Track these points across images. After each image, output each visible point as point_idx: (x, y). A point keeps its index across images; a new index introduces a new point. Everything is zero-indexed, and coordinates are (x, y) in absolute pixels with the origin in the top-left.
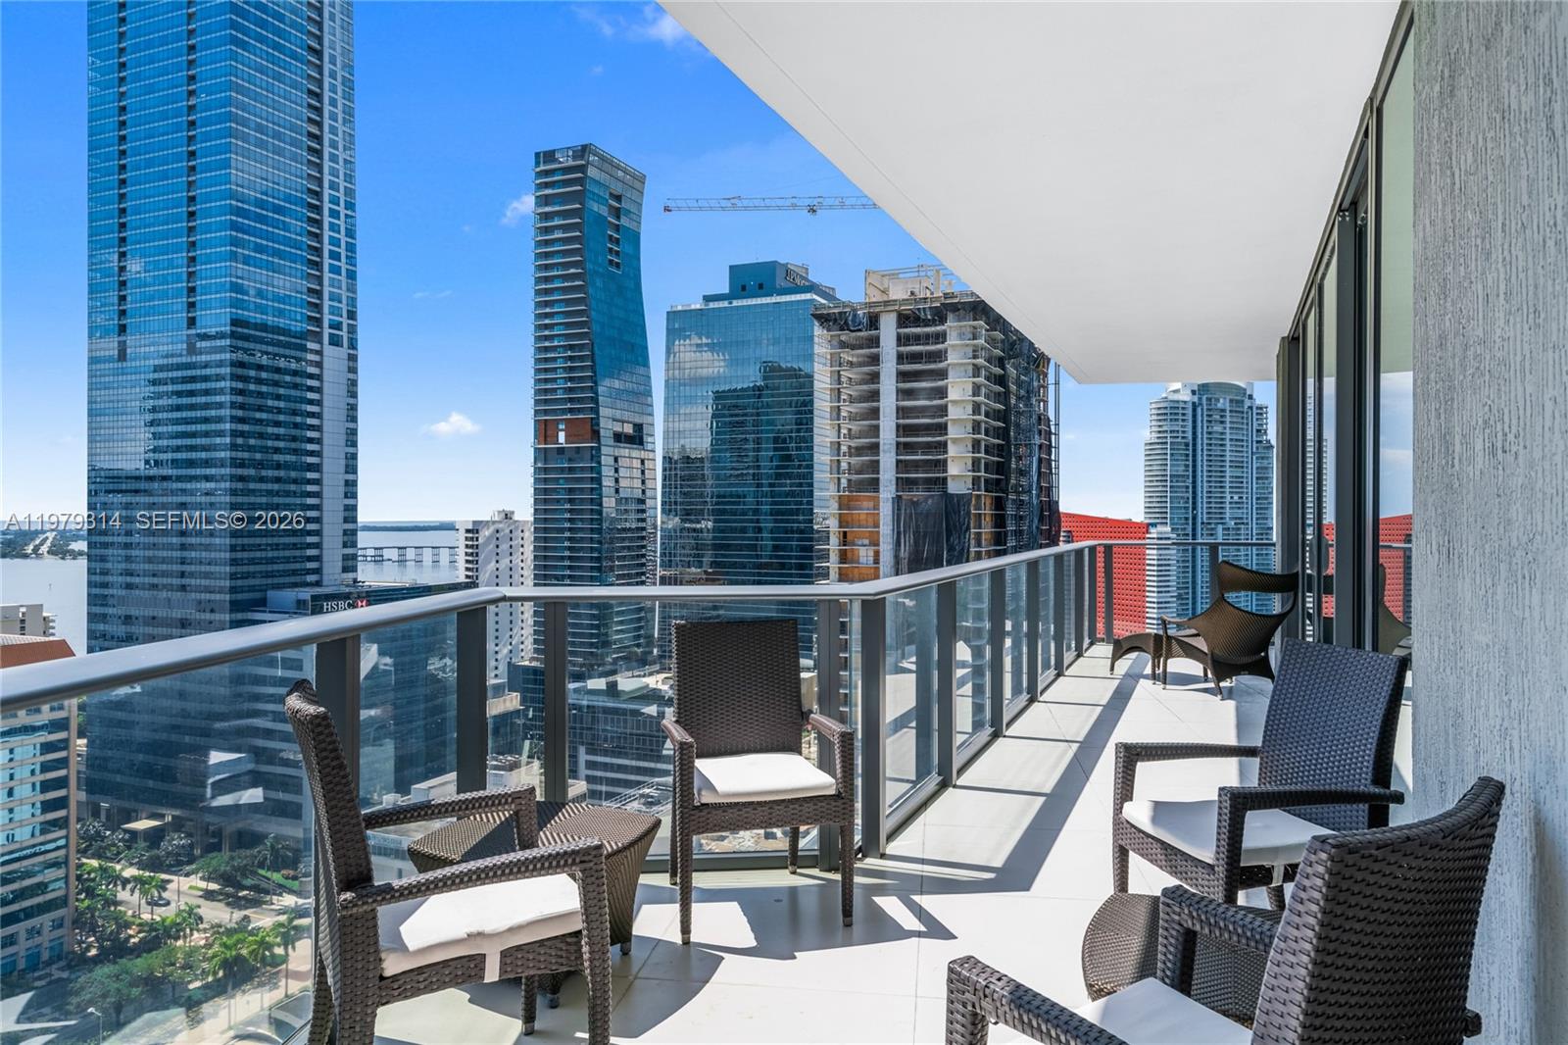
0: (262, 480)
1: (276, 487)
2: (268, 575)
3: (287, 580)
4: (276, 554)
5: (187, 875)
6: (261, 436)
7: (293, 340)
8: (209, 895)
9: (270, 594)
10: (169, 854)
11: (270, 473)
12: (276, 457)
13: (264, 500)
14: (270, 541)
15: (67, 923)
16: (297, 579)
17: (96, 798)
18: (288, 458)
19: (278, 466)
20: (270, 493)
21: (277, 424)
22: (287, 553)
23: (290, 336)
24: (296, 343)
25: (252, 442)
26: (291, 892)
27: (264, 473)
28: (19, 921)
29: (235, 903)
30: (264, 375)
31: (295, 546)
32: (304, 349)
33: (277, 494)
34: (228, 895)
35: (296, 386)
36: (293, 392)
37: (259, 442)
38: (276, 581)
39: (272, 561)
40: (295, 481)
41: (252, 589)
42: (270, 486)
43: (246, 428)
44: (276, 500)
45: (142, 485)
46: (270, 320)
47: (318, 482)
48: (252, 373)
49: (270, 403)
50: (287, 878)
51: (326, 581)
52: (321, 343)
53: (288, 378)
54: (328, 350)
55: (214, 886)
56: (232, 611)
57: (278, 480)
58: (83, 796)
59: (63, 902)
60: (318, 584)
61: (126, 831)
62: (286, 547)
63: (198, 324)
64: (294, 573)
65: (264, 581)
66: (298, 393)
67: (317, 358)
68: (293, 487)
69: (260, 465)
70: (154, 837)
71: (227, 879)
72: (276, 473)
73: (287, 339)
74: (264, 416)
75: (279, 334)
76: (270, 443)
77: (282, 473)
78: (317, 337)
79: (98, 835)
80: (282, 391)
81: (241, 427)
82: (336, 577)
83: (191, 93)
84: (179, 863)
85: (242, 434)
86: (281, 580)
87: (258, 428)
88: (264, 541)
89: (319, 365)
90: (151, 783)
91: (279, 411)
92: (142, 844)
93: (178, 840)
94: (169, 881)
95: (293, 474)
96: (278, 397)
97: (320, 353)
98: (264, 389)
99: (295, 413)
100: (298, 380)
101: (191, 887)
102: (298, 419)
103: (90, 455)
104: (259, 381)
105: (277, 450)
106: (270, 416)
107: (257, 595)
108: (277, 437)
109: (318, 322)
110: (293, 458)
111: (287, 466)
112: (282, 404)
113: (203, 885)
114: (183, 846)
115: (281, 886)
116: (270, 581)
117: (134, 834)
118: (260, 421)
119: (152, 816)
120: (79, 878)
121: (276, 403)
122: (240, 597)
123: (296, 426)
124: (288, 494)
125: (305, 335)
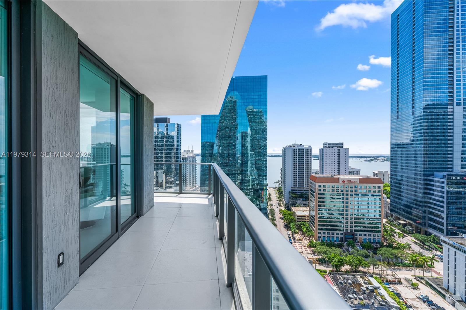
0: (433, 144)
1: (437, 145)
2: (434, 168)
3: (441, 170)
4: (437, 163)
5: (411, 237)
6: (432, 133)
7: (443, 107)
8: (416, 243)
9: (435, 173)
10: (407, 230)
11: (435, 142)
12: (437, 138)
13: (433, 149)
14: (435, 159)
15: (381, 236)
16: (444, 170)
17: (392, 213)
18: (441, 138)
19: (438, 140)
20: (436, 147)
21: (438, 129)
22: (441, 163)
23: (442, 106)
24: (444, 107)
25: (430, 134)
26: (439, 251)
27: (433, 142)
28: (373, 232)
29: (422, 247)
30: (433, 117)
31: (444, 161)
32: (447, 108)
33: (438, 147)
34: (421, 245)
35: (444, 119)
36: (443, 120)
37: (432, 134)
38: (437, 170)
39: (436, 164)
40: (444, 144)
41: (429, 171)
42: (435, 145)
43: (428, 131)
44: (437, 149)
45: (405, 146)
46: (435, 102)
47: (452, 144)
48: (430, 117)
49: (435, 124)
50: (438, 247)
51: (454, 170)
52: (453, 105)
53: (441, 117)
54: (456, 107)
55: (418, 242)
56: (423, 176)
57: (438, 144)
58: (389, 212)
59: (380, 232)
60: (452, 171)
61: (398, 222)
62: (440, 161)
63: (415, 108)
64: (443, 168)
65: (433, 170)
66: (445, 120)
67: (452, 110)
68: (443, 145)
69: (433, 140)
70: (404, 225)
71: (421, 241)
72: (437, 142)
73: (441, 107)
74: (433, 127)
75: (438, 106)
76: (435, 134)
77: (439, 142)
78: (452, 104)
79: (392, 221)
80: (439, 120)
81: (426, 131)
82: (458, 170)
83: (413, 54)
84: (410, 233)
85: (427, 133)
86: (439, 170)
87: (431, 131)
88: (433, 159)
89: (453, 112)
90: (403, 213)
91: (438, 126)
92: (401, 226)
93: (409, 228)
94: (406, 236)
95: (443, 142)
96: (438, 122)
97: (453, 108)
98: (433, 120)
99: (444, 126)
100: (445, 117)
101: (412, 240)
102: (445, 127)
103: (391, 140)
104: (432, 119)
105: (437, 136)
106: (435, 127)
107: (431, 173)
108: (438, 133)
109: (452, 100)
110: (443, 138)
111: (441, 140)
112: (439, 124)
113: (415, 240)
114: (411, 230)
115: (436, 248)
116: (435, 170)
117: (400, 224)
118: (432, 129)
119: (404, 221)
120: (385, 228)
121: (437, 124)
122: (425, 173)
123: (444, 129)
124: (441, 147)
125: (447, 104)
